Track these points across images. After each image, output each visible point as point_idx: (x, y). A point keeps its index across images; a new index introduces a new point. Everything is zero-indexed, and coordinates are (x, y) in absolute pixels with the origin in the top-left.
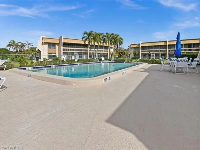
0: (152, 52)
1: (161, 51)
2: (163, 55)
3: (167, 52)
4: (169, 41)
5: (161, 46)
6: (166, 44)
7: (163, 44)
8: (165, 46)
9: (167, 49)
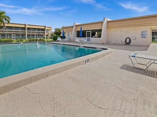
0: (13, 33)
1: (21, 32)
2: (22, 35)
3: (26, 33)
4: (27, 25)
5: (21, 28)
6: (25, 27)
7: (23, 26)
8: (24, 29)
9: (26, 31)
